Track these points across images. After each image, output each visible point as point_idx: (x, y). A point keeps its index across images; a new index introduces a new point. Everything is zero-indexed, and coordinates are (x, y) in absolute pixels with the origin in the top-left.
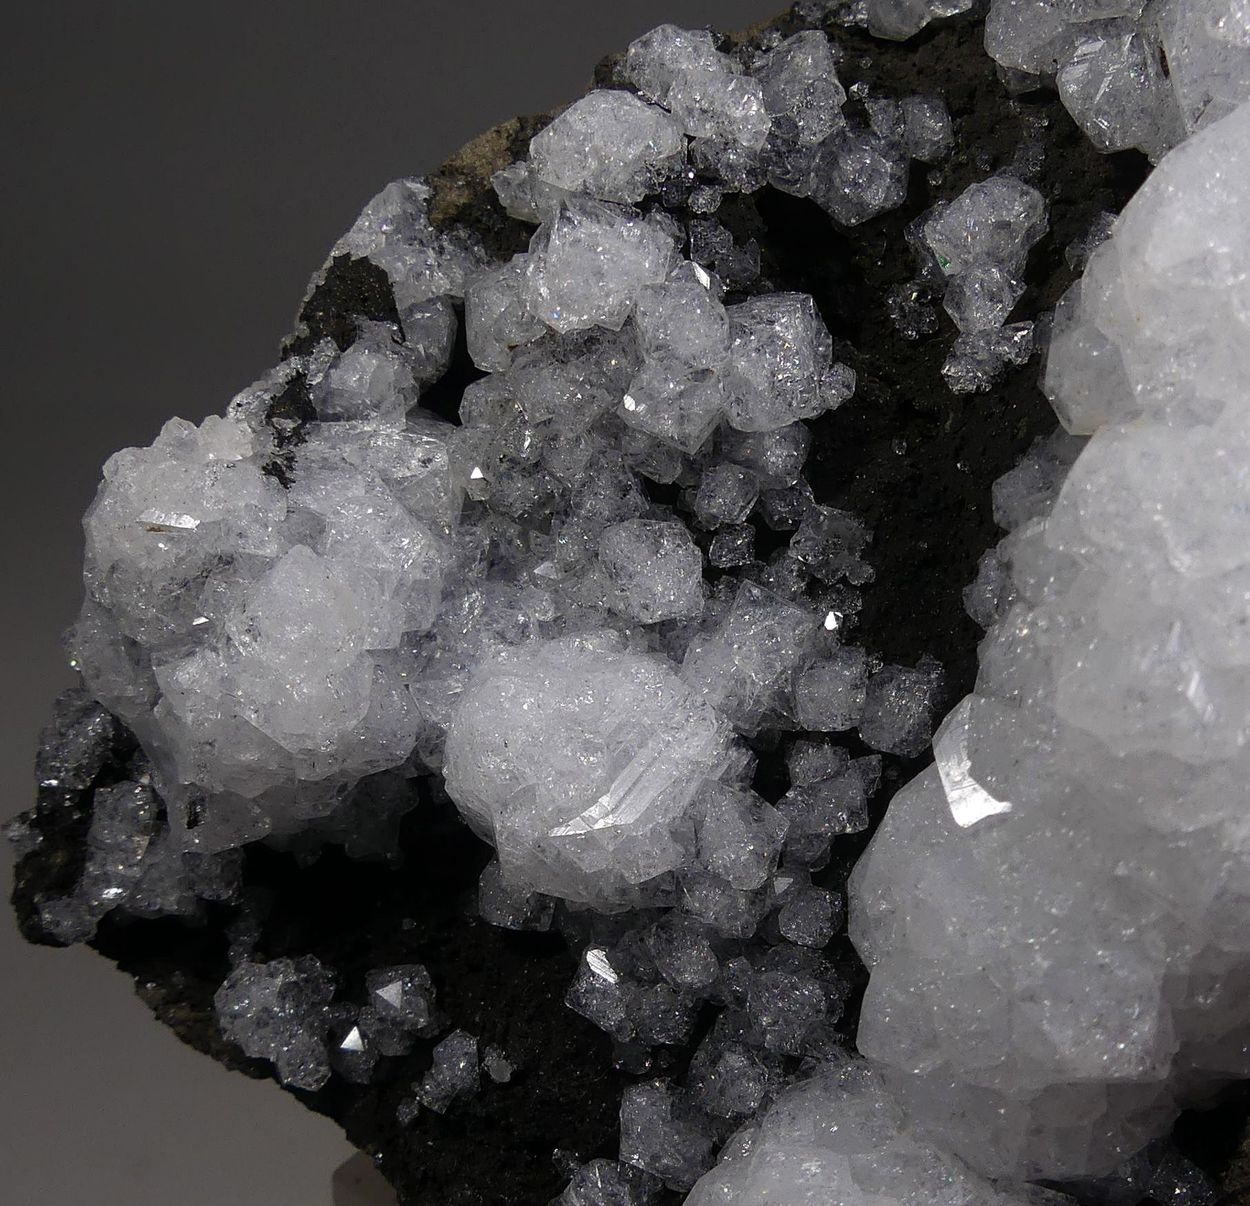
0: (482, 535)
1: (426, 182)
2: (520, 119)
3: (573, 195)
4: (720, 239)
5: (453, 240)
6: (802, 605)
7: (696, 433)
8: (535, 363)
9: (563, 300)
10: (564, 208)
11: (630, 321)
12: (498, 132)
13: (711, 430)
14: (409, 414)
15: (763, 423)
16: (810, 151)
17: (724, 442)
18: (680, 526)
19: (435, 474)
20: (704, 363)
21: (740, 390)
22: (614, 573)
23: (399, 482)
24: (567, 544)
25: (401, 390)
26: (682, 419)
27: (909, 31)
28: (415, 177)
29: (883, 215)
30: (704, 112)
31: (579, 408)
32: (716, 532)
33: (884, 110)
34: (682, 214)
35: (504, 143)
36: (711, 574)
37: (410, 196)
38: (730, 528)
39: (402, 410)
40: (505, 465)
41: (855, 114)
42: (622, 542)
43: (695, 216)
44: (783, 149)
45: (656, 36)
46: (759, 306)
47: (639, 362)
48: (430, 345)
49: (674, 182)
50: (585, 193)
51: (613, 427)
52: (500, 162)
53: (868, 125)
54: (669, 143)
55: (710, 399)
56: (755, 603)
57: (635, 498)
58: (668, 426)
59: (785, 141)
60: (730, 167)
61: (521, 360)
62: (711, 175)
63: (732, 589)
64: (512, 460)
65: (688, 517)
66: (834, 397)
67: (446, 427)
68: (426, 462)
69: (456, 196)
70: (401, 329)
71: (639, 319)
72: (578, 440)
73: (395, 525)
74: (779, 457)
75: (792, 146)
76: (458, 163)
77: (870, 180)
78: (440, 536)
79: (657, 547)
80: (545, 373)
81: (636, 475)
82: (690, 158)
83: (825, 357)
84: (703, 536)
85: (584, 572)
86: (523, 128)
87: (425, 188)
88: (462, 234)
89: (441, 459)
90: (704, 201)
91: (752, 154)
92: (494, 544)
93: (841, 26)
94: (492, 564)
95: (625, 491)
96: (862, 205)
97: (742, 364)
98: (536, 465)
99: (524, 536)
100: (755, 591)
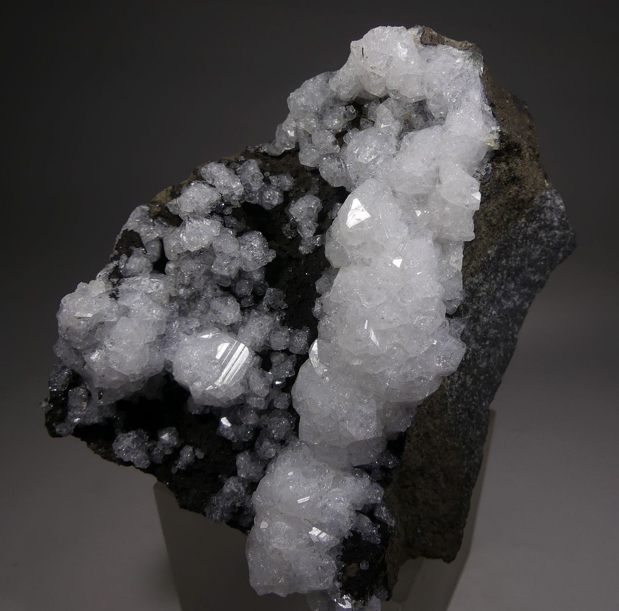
0: (176, 305)
1: (148, 206)
2: (173, 186)
3: (191, 213)
4: (233, 221)
5: (157, 222)
6: (269, 315)
7: (233, 273)
8: (185, 259)
9: (192, 243)
10: (189, 218)
11: (211, 245)
12: (167, 190)
13: (237, 272)
14: (151, 273)
15: (252, 269)
16: (256, 193)
17: (241, 274)
18: (232, 297)
19: (160, 290)
20: (233, 255)
21: (244, 261)
22: (215, 312)
23: (150, 294)
24: (200, 306)
25: (147, 267)
26: (229, 270)
27: (279, 154)
28: (144, 204)
29: (278, 206)
30: (224, 186)
31: (200, 270)
32: (242, 298)
33: (274, 179)
34: (222, 215)
35: (169, 193)
36: (242, 309)
37: (143, 210)
38: (247, 296)
39: (148, 272)
40: (180, 286)
41: (267, 181)
42: (216, 304)
43: (226, 215)
44: (248, 192)
45: (209, 166)
46: (247, 237)
47: (215, 256)
48: (154, 252)
49: (219, 207)
50: (194, 213)
51: (209, 274)
52: (168, 199)
53: (271, 183)
54: (216, 197)
55: (236, 265)
56: (256, 316)
57: (219, 292)
58: (225, 273)
59: (248, 190)
60: (234, 201)
61: (182, 258)
62: (228, 204)
63: (249, 312)
64: (182, 284)
65: (235, 295)
66: (270, 259)
67: (162, 275)
68: (157, 287)
69: (156, 208)
70: (145, 250)
71: (213, 245)
72: (200, 278)
73: (151, 307)
74: (257, 277)
75: (251, 191)
76: (156, 200)
77: (273, 198)
78: (163, 306)
79: (226, 304)
80: (189, 262)
81: (218, 285)
82: (222, 200)
83: (266, 248)
84: (239, 299)
85: (207, 312)
86: (174, 188)
87: (147, 207)
88: (160, 219)
89: (161, 286)
90: (228, 211)
91: (239, 196)
92: (180, 307)
93: (260, 152)
94: (180, 312)
95: (216, 290)
96: (272, 205)
97: (244, 254)
98: (189, 285)
99: (188, 303)
100: (256, 313)
